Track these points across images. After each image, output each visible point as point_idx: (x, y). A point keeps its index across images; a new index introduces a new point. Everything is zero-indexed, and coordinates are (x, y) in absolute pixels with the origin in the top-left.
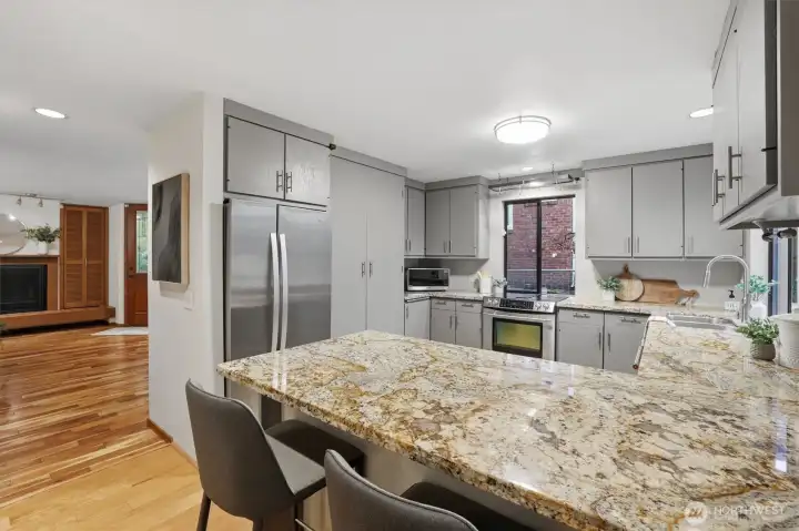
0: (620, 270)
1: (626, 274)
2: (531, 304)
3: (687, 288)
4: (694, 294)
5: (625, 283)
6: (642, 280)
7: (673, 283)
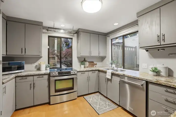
2: (70, 72)
4: (96, 64)
5: (85, 63)
6: (88, 62)
7: (93, 62)
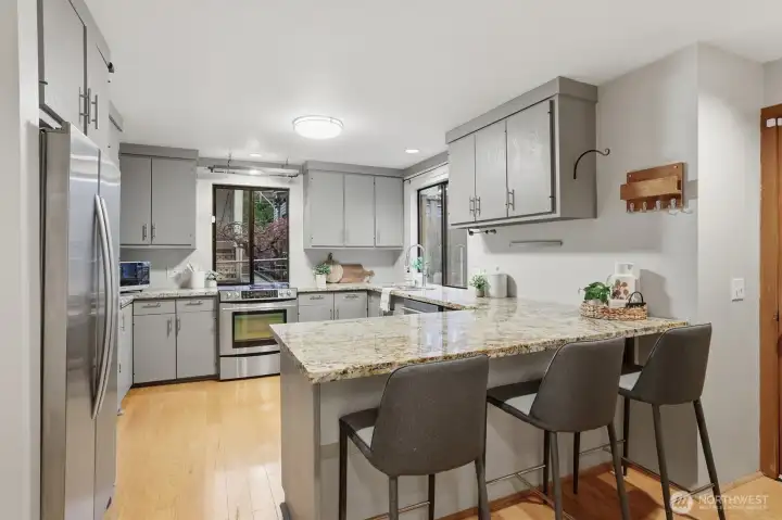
0: (326, 257)
1: (330, 260)
2: (274, 293)
3: (368, 269)
4: (371, 274)
5: (331, 268)
6: (343, 266)
7: (360, 266)
